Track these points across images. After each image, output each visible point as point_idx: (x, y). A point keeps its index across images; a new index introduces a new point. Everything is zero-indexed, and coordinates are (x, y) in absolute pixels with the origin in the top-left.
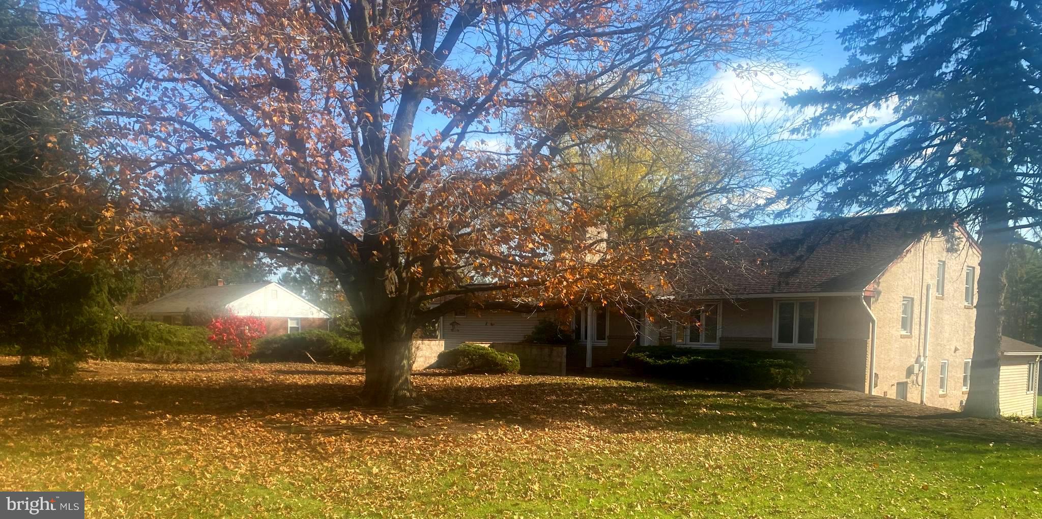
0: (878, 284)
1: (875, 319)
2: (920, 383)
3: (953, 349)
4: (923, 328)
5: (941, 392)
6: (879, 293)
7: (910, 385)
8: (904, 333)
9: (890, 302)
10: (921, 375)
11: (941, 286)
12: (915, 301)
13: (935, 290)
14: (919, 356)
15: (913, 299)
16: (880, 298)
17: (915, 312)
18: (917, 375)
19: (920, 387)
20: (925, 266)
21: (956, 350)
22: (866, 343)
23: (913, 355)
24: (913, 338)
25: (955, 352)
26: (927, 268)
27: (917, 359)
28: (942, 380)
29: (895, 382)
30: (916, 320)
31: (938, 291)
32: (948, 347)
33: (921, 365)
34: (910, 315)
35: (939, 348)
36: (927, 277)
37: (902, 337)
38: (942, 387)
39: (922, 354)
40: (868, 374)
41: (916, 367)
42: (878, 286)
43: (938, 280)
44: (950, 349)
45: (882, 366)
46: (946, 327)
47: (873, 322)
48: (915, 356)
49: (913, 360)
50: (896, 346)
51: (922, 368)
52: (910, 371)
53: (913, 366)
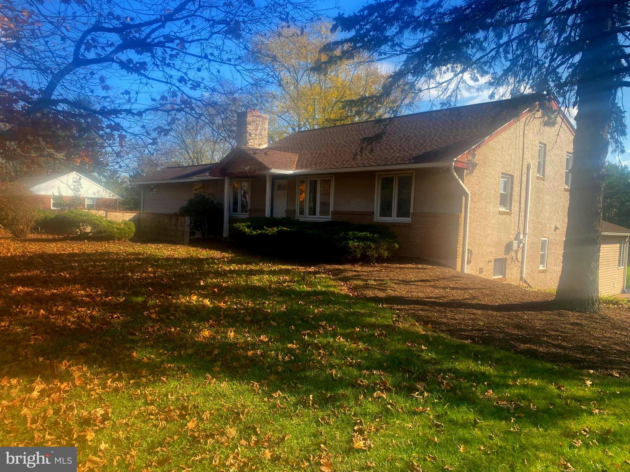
0: (474, 156)
1: (468, 192)
2: (520, 260)
3: (553, 227)
4: (523, 206)
5: (541, 268)
6: (474, 165)
7: (509, 261)
8: (503, 209)
9: (486, 176)
10: (520, 251)
11: (541, 168)
12: (515, 178)
13: (536, 170)
14: (519, 233)
15: (512, 176)
16: (475, 171)
17: (514, 189)
18: (516, 252)
19: (519, 264)
20: (525, 145)
21: (556, 228)
22: (458, 217)
23: (512, 232)
24: (513, 215)
25: (555, 230)
26: (527, 148)
27: (517, 235)
28: (543, 256)
29: (492, 258)
30: (516, 197)
31: (539, 172)
32: (548, 225)
33: (520, 242)
34: (509, 192)
35: (539, 226)
36: (527, 156)
37: (501, 213)
38: (542, 263)
39: (522, 231)
40: (460, 250)
41: (515, 243)
42: (474, 158)
43: (539, 162)
44: (550, 228)
45: (477, 242)
46: (547, 206)
47: (466, 195)
48: (514, 232)
49: (512, 237)
50: (493, 222)
51: (522, 245)
52: (508, 248)
53: (512, 242)
